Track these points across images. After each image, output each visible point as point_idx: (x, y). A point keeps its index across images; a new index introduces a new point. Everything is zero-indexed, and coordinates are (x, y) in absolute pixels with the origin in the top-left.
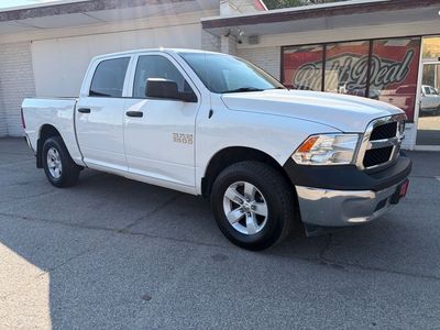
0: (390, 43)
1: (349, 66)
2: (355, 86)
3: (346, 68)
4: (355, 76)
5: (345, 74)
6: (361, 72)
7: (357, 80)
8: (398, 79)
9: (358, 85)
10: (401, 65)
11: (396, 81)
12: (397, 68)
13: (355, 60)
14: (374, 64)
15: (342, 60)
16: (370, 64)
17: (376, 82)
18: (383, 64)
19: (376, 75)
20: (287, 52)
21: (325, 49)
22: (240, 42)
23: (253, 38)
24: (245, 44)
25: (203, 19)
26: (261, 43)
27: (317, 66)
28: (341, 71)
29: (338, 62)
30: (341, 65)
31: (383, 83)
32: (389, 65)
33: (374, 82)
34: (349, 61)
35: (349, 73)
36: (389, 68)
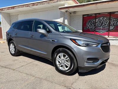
2: (105, 26)
3: (102, 21)
4: (105, 23)
5: (102, 23)
7: (106, 24)
9: (106, 26)
13: (105, 18)
14: (111, 19)
17: (112, 25)
18: (114, 20)
19: (112, 23)
20: (84, 16)
21: (96, 15)
22: (71, 14)
23: (75, 12)
24: (72, 14)
25: (59, 7)
26: (77, 14)
27: (94, 20)
28: (101, 22)
29: (100, 19)
30: (101, 20)
31: (114, 25)
32: (116, 20)
33: (111, 25)
34: (103, 19)
35: (103, 22)
36: (116, 21)
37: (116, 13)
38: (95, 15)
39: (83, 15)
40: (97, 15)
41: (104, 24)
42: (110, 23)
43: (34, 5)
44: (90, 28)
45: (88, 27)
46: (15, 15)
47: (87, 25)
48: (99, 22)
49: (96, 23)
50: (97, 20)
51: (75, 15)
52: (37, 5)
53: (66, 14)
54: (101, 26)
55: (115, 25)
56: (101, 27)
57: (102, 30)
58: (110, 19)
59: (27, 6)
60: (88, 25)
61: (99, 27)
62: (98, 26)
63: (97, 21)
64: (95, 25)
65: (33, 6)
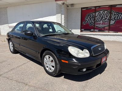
0: (118, 6)
1: (104, 14)
2: (106, 20)
3: (103, 14)
4: (106, 17)
6: (108, 16)
8: (120, 18)
9: (107, 20)
11: (119, 19)
12: (120, 15)
13: (106, 12)
14: (112, 13)
15: (101, 12)
16: (111, 13)
18: (115, 13)
19: (113, 17)
21: (96, 8)
22: (68, 7)
24: (70, 7)
26: (75, 7)
27: (93, 14)
28: (101, 16)
29: (100, 12)
30: (101, 13)
31: (115, 19)
32: (118, 13)
33: (112, 19)
34: (104, 12)
35: (104, 16)
36: (117, 15)
38: (94, 8)
40: (97, 8)
41: (104, 18)
44: (89, 22)
46: (4, 8)
47: (86, 19)
48: (99, 16)
49: (95, 17)
51: (73, 8)
53: (63, 6)
55: (116, 19)
56: (101, 22)
57: (102, 24)
60: (88, 20)
61: (99, 21)
62: (98, 21)
63: (96, 15)
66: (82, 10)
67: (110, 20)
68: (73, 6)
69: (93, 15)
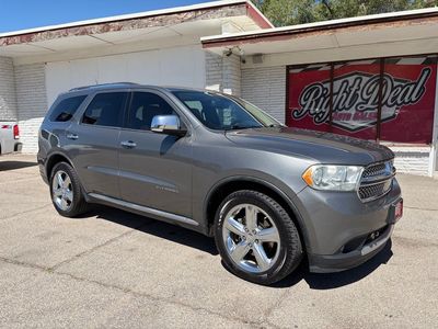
0: (403, 62)
2: (366, 106)
4: (365, 97)
5: (356, 95)
6: (372, 92)
7: (368, 100)
8: (413, 99)
9: (369, 105)
10: (416, 84)
11: (411, 101)
12: (412, 87)
13: (365, 79)
14: (386, 84)
17: (390, 103)
18: (396, 84)
19: (388, 96)
20: (292, 71)
21: (333, 68)
22: (244, 62)
23: (258, 57)
24: (250, 64)
25: (202, 39)
26: (266, 63)
27: (325, 86)
28: (350, 91)
29: (347, 81)
30: (350, 84)
31: (396, 103)
32: (403, 84)
33: (386, 103)
34: (358, 81)
35: (359, 92)
36: (403, 88)
37: (403, 59)
38: (329, 68)
39: (288, 68)
40: (336, 67)
41: (360, 100)
42: (380, 96)
43: (108, 30)
45: (306, 109)
47: (303, 103)
48: (345, 91)
49: (332, 94)
50: (337, 84)
51: (259, 65)
52: (119, 29)
53: (228, 62)
54: (351, 105)
55: (399, 102)
56: (352, 111)
57: (354, 119)
58: (381, 83)
59: (83, 33)
60: (308, 103)
61: (344, 108)
62: (340, 107)
63: (336, 90)
64: (330, 103)
65: (103, 31)
66: (288, 74)
67: (380, 104)
68: (261, 62)
69: (324, 89)
